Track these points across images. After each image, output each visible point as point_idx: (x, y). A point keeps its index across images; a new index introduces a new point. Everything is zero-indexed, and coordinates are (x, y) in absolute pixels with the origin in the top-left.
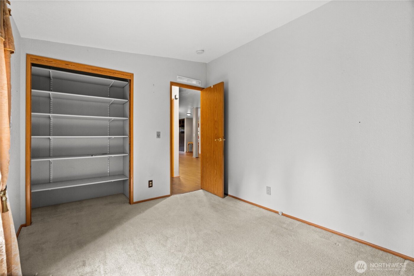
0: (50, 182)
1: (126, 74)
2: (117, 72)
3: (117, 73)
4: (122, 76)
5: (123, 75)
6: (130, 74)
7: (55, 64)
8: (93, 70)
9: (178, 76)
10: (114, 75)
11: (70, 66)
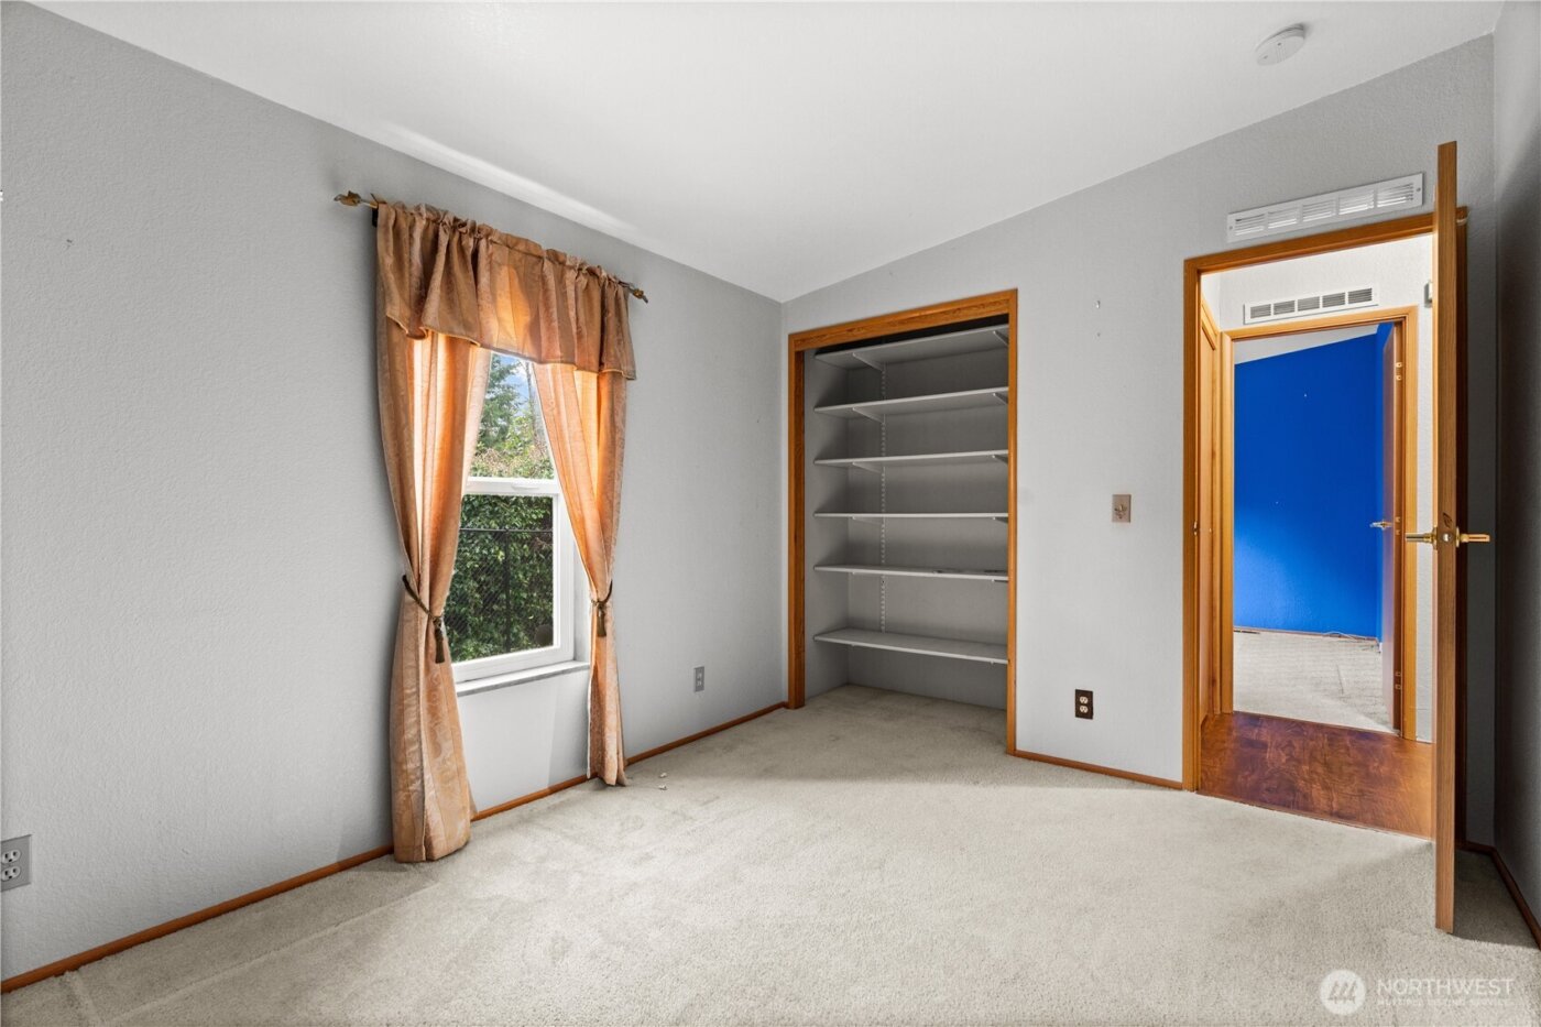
0: (880, 631)
1: (992, 300)
2: (965, 305)
3: (964, 308)
4: (982, 310)
5: (983, 305)
6: (1004, 293)
7: (831, 338)
8: (902, 322)
9: (1231, 219)
10: (958, 317)
11: (855, 332)
